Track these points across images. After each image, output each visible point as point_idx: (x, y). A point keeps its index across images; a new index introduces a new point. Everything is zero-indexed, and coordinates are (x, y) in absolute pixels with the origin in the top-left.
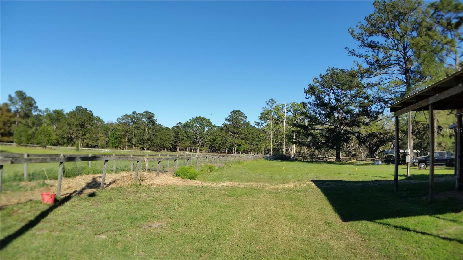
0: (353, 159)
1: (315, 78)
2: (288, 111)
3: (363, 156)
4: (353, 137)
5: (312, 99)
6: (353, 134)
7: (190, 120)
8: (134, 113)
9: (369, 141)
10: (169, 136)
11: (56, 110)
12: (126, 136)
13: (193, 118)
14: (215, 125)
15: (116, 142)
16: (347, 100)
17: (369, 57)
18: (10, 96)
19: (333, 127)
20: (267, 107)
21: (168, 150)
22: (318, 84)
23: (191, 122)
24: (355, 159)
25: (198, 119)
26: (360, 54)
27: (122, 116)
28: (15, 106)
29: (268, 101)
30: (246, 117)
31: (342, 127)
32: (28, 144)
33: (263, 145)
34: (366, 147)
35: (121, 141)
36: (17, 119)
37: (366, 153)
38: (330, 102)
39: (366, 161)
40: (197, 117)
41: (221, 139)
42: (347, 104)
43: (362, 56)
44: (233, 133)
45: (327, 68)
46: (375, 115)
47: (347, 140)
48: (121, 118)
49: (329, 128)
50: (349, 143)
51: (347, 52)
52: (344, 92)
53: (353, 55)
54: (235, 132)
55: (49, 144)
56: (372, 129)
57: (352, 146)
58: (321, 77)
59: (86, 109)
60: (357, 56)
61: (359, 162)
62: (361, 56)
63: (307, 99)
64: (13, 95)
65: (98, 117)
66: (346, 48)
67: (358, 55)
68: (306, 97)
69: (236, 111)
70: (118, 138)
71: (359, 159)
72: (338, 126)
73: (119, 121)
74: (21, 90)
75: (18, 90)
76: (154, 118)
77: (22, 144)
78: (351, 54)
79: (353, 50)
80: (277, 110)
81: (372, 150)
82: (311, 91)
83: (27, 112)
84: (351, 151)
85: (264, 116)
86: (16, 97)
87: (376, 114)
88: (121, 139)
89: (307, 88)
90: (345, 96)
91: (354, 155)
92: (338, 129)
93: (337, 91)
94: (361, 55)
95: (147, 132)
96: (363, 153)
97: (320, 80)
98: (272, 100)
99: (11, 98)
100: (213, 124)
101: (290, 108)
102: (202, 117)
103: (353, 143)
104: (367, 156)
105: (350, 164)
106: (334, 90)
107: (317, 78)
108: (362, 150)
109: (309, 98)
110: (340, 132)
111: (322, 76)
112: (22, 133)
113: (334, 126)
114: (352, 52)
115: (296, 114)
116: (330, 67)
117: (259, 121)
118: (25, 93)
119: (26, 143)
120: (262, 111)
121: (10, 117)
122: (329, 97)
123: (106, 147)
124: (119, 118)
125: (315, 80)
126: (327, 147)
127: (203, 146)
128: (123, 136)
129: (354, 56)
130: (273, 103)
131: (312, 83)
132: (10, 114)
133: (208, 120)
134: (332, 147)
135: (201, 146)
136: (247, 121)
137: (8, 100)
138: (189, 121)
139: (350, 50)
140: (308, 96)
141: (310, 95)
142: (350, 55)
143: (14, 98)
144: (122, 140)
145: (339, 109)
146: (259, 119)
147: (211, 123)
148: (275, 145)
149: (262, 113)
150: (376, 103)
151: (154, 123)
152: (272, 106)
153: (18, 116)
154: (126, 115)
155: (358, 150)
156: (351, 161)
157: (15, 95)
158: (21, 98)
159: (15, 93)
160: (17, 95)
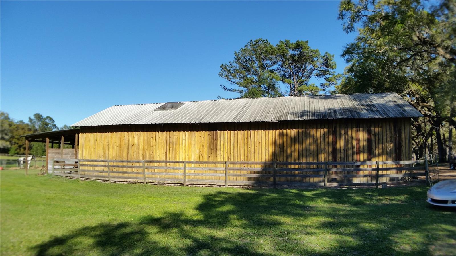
18: (30, 118)
32: (43, 155)
64: (33, 117)
74: (38, 113)
75: (36, 113)
77: (38, 156)
86: (35, 119)
99: (31, 120)
112: (39, 147)
118: (41, 116)
137: (29, 121)
143: (33, 119)
157: (34, 117)
158: (38, 120)
159: (34, 116)
160: (35, 117)
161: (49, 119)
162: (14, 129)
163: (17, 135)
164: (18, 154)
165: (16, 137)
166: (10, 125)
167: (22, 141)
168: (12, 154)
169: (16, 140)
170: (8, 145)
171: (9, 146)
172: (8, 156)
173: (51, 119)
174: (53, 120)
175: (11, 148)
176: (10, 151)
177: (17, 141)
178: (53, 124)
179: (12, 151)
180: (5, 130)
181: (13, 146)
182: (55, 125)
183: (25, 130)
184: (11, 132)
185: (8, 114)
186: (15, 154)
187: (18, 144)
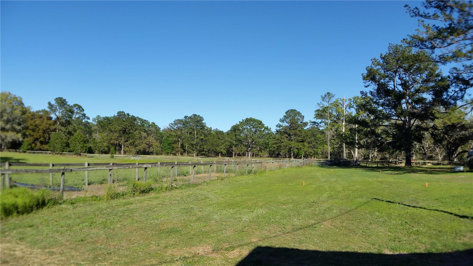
0: (428, 163)
1: (375, 59)
2: (350, 107)
3: (440, 158)
4: (427, 134)
5: (373, 87)
6: (426, 129)
7: (240, 122)
8: (186, 117)
9: (446, 139)
10: (223, 141)
11: (106, 117)
12: (178, 141)
13: (243, 120)
14: (267, 127)
15: (169, 148)
16: (417, 86)
17: (439, 17)
18: (50, 103)
19: (401, 122)
20: (323, 102)
21: (223, 155)
22: (379, 67)
23: (240, 124)
24: (430, 163)
25: (249, 121)
26: (426, 14)
27: (174, 121)
28: (55, 114)
29: (324, 96)
30: (304, 117)
31: (412, 122)
32: (63, 151)
33: (320, 147)
34: (443, 147)
35: (174, 147)
36: (58, 126)
37: (443, 155)
38: (396, 89)
39: (443, 164)
40: (247, 119)
41: (275, 142)
42: (417, 91)
43: (430, 16)
44: (289, 135)
45: (389, 45)
46: (453, 102)
47: (420, 139)
48: (173, 123)
49: (396, 123)
50: (422, 143)
51: (408, 11)
52: (413, 77)
53: (416, 15)
54: (291, 133)
55: (84, 151)
56: (451, 118)
57: (427, 146)
58: (382, 58)
59: (128, 114)
60: (422, 16)
61: (435, 167)
62: (428, 17)
63: (367, 87)
64: (53, 102)
65: (153, 123)
66: (406, 6)
67: (423, 14)
68: (365, 84)
69: (292, 110)
70: (171, 144)
71: (436, 162)
72: (407, 120)
73: (171, 126)
74: (61, 97)
76: (203, 122)
77: (57, 152)
78: (413, 14)
79: (416, 8)
80: (336, 106)
81: (450, 151)
82: (371, 76)
83: (68, 119)
84: (426, 153)
85: (321, 114)
86: (56, 104)
87: (453, 100)
88: (173, 145)
89: (365, 72)
90: (415, 81)
91: (431, 158)
92: (407, 124)
93: (404, 76)
94: (428, 15)
95: (196, 137)
96: (441, 155)
97: (381, 61)
98: (328, 93)
99: (50, 105)
100: (266, 126)
101: (352, 103)
102: (253, 118)
103: (428, 142)
104: (444, 159)
105: (423, 170)
106: (401, 75)
107: (377, 59)
108: (439, 151)
109: (368, 86)
110: (410, 127)
111: (383, 56)
112: (57, 141)
113: (402, 120)
114: (415, 11)
115: (359, 111)
116: (392, 44)
117: (315, 120)
119: (61, 151)
120: (318, 108)
121: (50, 125)
122: (394, 82)
123: (161, 154)
124: (171, 124)
125: (374, 61)
126: (393, 148)
127: (261, 151)
128: (175, 142)
129: (418, 17)
130: (330, 98)
131: (370, 66)
132: (51, 122)
133: (260, 121)
134: (399, 148)
135: (259, 151)
136: (304, 121)
137: (48, 107)
138: (238, 123)
139: (412, 8)
140: (368, 83)
141: (370, 83)
142: (412, 16)
143: (54, 105)
144: (175, 145)
145: (408, 98)
146: (315, 118)
147: (263, 125)
148: (333, 148)
149: (318, 110)
150: (454, 85)
151: (203, 127)
152: (329, 101)
153: (59, 123)
154: (179, 120)
155: (434, 151)
156: (425, 165)
157: (55, 102)
158: (61, 105)
159: (55, 100)
160: (57, 102)
161: (77, 107)
162: (29, 117)
163: (31, 125)
164: (32, 149)
165: (31, 127)
166: (24, 112)
167: (38, 132)
168: (24, 150)
169: (30, 131)
170: (19, 138)
171: (21, 139)
172: (20, 152)
173: (79, 107)
174: (82, 108)
175: (23, 141)
176: (22, 146)
177: (32, 133)
178: (82, 113)
179: (25, 146)
180: (16, 118)
181: (26, 139)
182: (84, 115)
183: (44, 120)
184: (25, 121)
185: (21, 98)
186: (29, 150)
187: (33, 136)
